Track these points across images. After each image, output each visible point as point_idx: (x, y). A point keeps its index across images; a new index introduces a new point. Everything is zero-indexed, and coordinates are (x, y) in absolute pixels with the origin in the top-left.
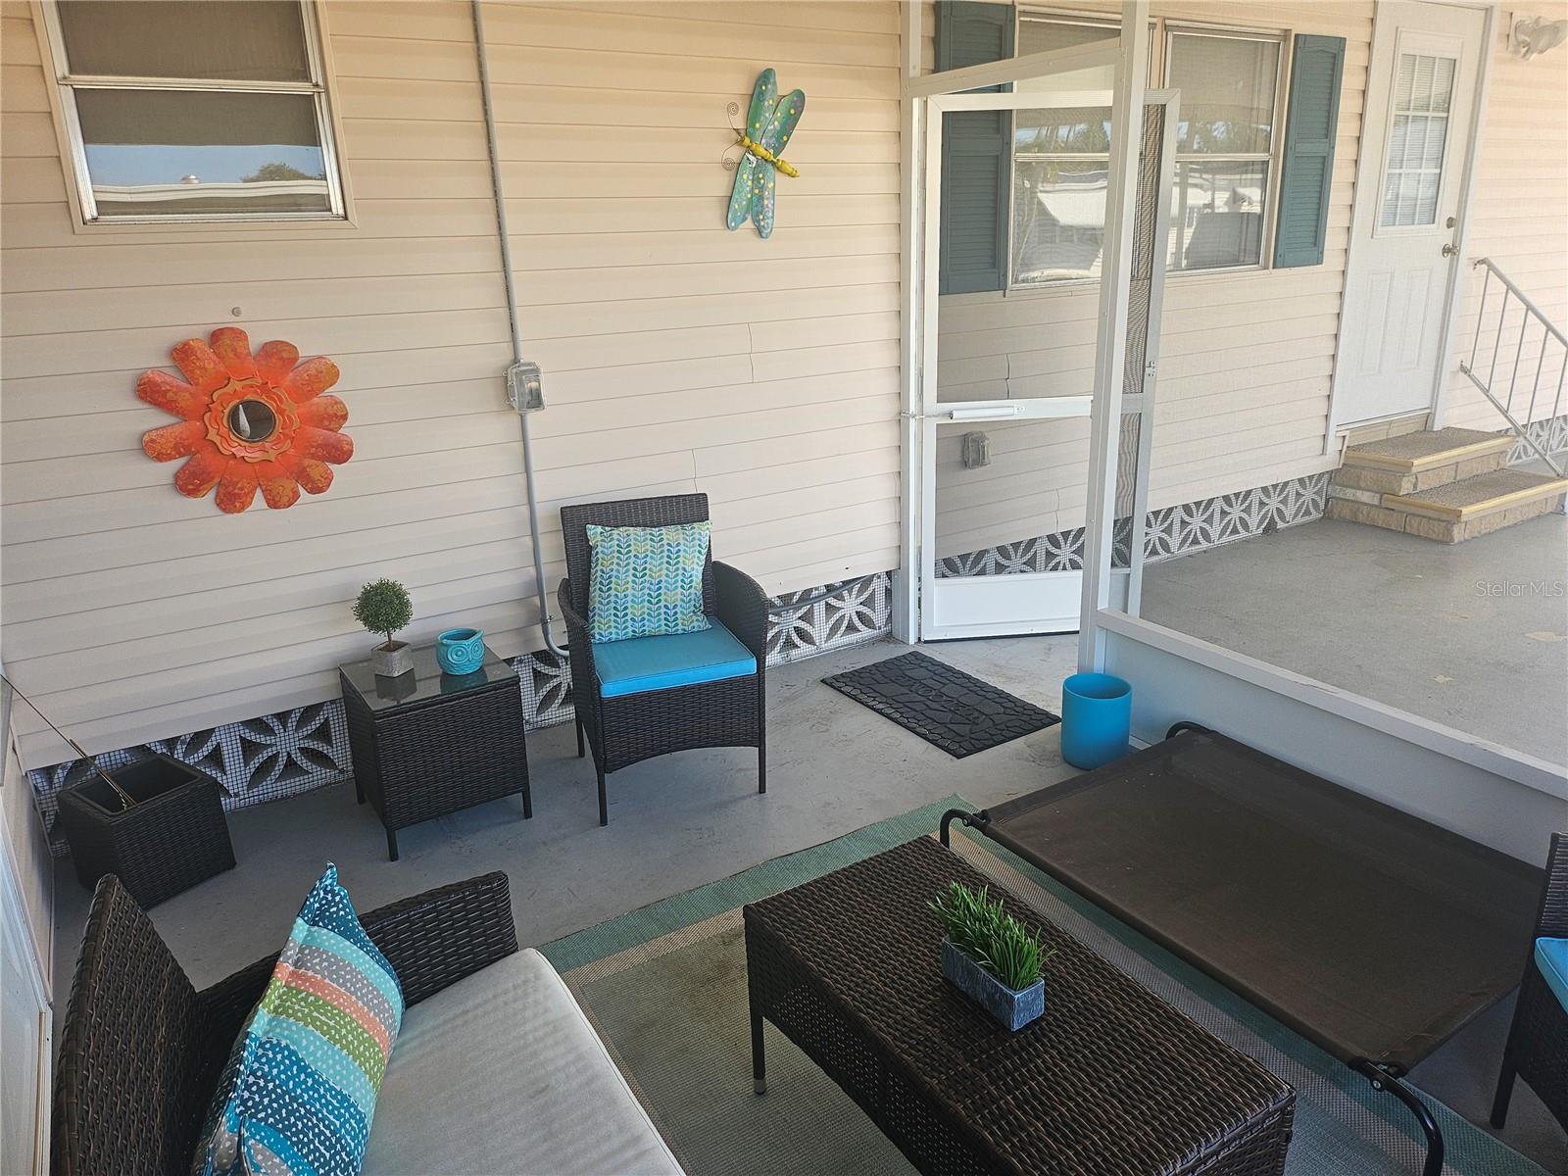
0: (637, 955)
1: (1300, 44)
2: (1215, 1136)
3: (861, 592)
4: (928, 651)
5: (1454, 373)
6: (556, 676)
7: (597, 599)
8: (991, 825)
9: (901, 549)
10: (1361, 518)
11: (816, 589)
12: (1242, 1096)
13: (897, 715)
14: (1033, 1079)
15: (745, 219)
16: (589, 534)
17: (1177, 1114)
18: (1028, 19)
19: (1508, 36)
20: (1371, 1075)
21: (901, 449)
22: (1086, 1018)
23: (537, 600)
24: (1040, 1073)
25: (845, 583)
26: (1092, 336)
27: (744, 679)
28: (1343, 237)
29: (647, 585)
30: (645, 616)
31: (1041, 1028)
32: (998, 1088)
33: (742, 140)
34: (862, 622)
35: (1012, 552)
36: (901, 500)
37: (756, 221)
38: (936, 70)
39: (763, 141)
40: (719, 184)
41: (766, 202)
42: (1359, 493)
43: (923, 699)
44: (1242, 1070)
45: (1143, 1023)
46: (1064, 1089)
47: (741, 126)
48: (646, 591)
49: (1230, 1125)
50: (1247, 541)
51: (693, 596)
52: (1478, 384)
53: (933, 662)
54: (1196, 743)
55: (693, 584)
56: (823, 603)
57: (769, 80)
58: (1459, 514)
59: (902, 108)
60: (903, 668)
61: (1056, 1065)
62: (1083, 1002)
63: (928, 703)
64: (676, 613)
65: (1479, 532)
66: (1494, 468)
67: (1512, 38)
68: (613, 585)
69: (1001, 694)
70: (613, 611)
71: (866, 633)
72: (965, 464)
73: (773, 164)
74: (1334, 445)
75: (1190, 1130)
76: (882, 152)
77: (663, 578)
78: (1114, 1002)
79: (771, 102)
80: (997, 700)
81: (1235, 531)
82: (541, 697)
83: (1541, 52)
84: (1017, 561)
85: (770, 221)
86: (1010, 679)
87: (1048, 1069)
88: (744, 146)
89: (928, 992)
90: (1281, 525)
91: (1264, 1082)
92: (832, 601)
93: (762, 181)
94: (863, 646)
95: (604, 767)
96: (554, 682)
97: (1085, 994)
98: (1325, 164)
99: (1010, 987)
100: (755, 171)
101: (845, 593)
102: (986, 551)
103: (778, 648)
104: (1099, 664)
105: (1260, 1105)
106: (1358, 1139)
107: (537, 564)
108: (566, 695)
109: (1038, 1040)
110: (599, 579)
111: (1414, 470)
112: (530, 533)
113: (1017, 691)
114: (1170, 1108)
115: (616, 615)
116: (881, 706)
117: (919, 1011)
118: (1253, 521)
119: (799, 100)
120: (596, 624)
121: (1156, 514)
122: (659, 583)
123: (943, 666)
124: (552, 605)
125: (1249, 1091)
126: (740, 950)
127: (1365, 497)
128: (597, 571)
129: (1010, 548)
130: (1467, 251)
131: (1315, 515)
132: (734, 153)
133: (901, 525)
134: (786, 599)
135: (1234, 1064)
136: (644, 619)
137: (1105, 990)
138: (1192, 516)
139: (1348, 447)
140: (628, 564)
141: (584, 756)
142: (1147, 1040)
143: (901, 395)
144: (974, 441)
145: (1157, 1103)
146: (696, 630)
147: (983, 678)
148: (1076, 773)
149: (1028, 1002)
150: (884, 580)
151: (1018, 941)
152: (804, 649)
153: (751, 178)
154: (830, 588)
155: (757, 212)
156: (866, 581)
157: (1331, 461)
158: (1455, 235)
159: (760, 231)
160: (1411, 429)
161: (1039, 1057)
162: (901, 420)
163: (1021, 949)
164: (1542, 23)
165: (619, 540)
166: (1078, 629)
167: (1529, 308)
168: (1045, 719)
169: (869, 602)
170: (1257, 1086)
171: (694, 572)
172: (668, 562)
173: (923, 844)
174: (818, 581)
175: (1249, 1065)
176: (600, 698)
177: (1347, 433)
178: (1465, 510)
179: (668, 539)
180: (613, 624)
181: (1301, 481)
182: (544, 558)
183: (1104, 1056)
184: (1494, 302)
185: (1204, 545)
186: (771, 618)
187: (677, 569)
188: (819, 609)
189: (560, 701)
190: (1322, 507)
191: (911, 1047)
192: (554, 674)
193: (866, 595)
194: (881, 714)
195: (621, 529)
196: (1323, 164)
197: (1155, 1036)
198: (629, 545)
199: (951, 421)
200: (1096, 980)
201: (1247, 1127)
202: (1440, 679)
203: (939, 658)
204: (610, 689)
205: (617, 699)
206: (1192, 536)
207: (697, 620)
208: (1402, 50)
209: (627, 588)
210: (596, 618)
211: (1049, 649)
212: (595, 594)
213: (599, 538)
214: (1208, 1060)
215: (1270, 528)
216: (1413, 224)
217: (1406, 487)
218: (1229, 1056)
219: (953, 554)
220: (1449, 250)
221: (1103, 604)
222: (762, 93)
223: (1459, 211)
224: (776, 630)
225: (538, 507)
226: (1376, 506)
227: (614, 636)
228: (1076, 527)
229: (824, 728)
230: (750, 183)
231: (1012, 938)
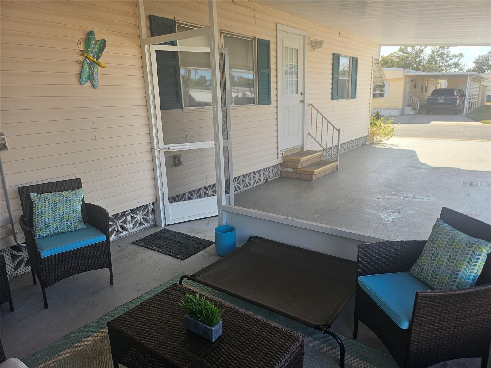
0: (65, 354)
1: (259, 41)
2: (283, 359)
3: (143, 211)
4: (168, 228)
5: (307, 135)
6: (21, 255)
7: (37, 221)
8: (197, 278)
9: (156, 195)
10: (289, 176)
11: (127, 211)
12: (289, 343)
13: (161, 250)
14: (222, 356)
15: (87, 82)
16: (31, 196)
17: (270, 355)
18: (180, 25)
19: (310, 44)
20: (321, 330)
21: (153, 161)
22: (237, 331)
23: (10, 226)
24: (224, 354)
25: (137, 208)
26: (212, 124)
27: (101, 243)
28: (276, 97)
29: (58, 214)
30: (58, 225)
31: (222, 339)
32: (210, 363)
33: (84, 54)
34: (145, 221)
35: (193, 193)
36: (155, 178)
37: (91, 82)
38: (152, 36)
39: (92, 55)
40: (76, 69)
41: (95, 76)
42: (288, 169)
43: (168, 243)
44: (287, 335)
45: (255, 328)
46: (233, 357)
47: (82, 49)
48: (58, 216)
49: (287, 354)
50: (261, 185)
51: (78, 216)
52: (313, 138)
53: (171, 231)
54: (256, 242)
55: (78, 212)
56: (130, 216)
57: (92, 34)
58: (314, 172)
59: (141, 48)
60: (160, 235)
61: (229, 349)
62: (235, 326)
63: (171, 244)
64: (71, 223)
65: (319, 177)
66: (320, 160)
67: (311, 44)
68: (43, 215)
69: (195, 238)
70: (44, 225)
71: (146, 225)
72: (175, 165)
73: (96, 63)
74: (280, 156)
75: (275, 359)
76: (136, 62)
77: (65, 210)
78: (245, 323)
79: (93, 42)
80: (193, 240)
81: (257, 182)
82: (16, 264)
83: (318, 48)
84: (195, 195)
85: (97, 83)
86: (197, 233)
87: (226, 352)
88: (84, 56)
89: (181, 336)
90: (269, 180)
91: (294, 337)
92: (133, 215)
93: (93, 69)
94: (146, 229)
95: (44, 286)
96: (21, 258)
97: (235, 323)
98: (269, 76)
99: (211, 326)
100: (90, 65)
101: (138, 212)
102: (185, 193)
103: (114, 234)
104: (225, 223)
105: (294, 345)
106: (320, 352)
107: (9, 211)
108: (26, 262)
109: (222, 343)
110: (37, 214)
111: (301, 161)
112: (5, 199)
113: (200, 236)
114: (267, 354)
115: (45, 226)
116: (154, 248)
117: (179, 344)
118: (262, 179)
119: (103, 43)
120: (37, 231)
121: (235, 178)
122: (63, 212)
123: (174, 232)
124: (17, 227)
125: (290, 341)
126: (108, 342)
127: (290, 170)
128: (36, 211)
129: (193, 192)
130: (307, 102)
131: (278, 176)
132: (81, 58)
133: (156, 186)
134: (116, 216)
135: (284, 334)
136: (57, 227)
137: (241, 320)
138: (245, 178)
139: (284, 156)
140: (49, 206)
141: (36, 284)
142: (257, 333)
143: (151, 143)
144: (177, 157)
145: (263, 353)
146: (80, 228)
147: (188, 234)
148: (220, 258)
149: (217, 330)
150: (151, 206)
151: (212, 309)
152: (125, 233)
153: (88, 67)
154: (132, 210)
155: (91, 78)
156: (145, 207)
157: (280, 161)
158: (303, 97)
159: (93, 86)
160: (298, 151)
161: (223, 348)
162: (152, 151)
163: (213, 311)
164: (317, 41)
165: (44, 198)
166: (217, 215)
167: (323, 116)
168: (210, 243)
169: (147, 214)
170: (292, 339)
171: (78, 207)
172: (66, 204)
173: (174, 286)
174: (127, 207)
175: (289, 333)
176: (41, 258)
177: (283, 152)
178: (315, 171)
179: (65, 196)
180: (44, 230)
181: (273, 166)
182: (12, 208)
183: (244, 342)
184: (314, 116)
185: (250, 187)
186: (110, 223)
187: (70, 206)
188: (129, 218)
189: (24, 265)
190: (279, 174)
191: (177, 357)
192: (20, 254)
193: (145, 212)
194: (155, 250)
195: (45, 194)
196: (268, 76)
197: (259, 331)
198: (49, 199)
199: (169, 151)
200: (238, 318)
201: (292, 353)
202: (316, 216)
203: (172, 230)
204: (44, 254)
205: (48, 258)
206: (246, 185)
207: (80, 225)
208: (284, 46)
209: (49, 216)
210: (37, 228)
211: (208, 222)
212: (36, 220)
213: (36, 198)
214: (276, 335)
215: (267, 181)
216: (292, 94)
217: (300, 166)
218: (283, 332)
219: (174, 195)
220: (302, 102)
221: (224, 203)
222: (90, 39)
223: (303, 91)
224: (113, 227)
225: (8, 190)
226: (292, 172)
227: (45, 235)
228: (212, 183)
229: (134, 258)
230: (88, 69)
231: (209, 308)
